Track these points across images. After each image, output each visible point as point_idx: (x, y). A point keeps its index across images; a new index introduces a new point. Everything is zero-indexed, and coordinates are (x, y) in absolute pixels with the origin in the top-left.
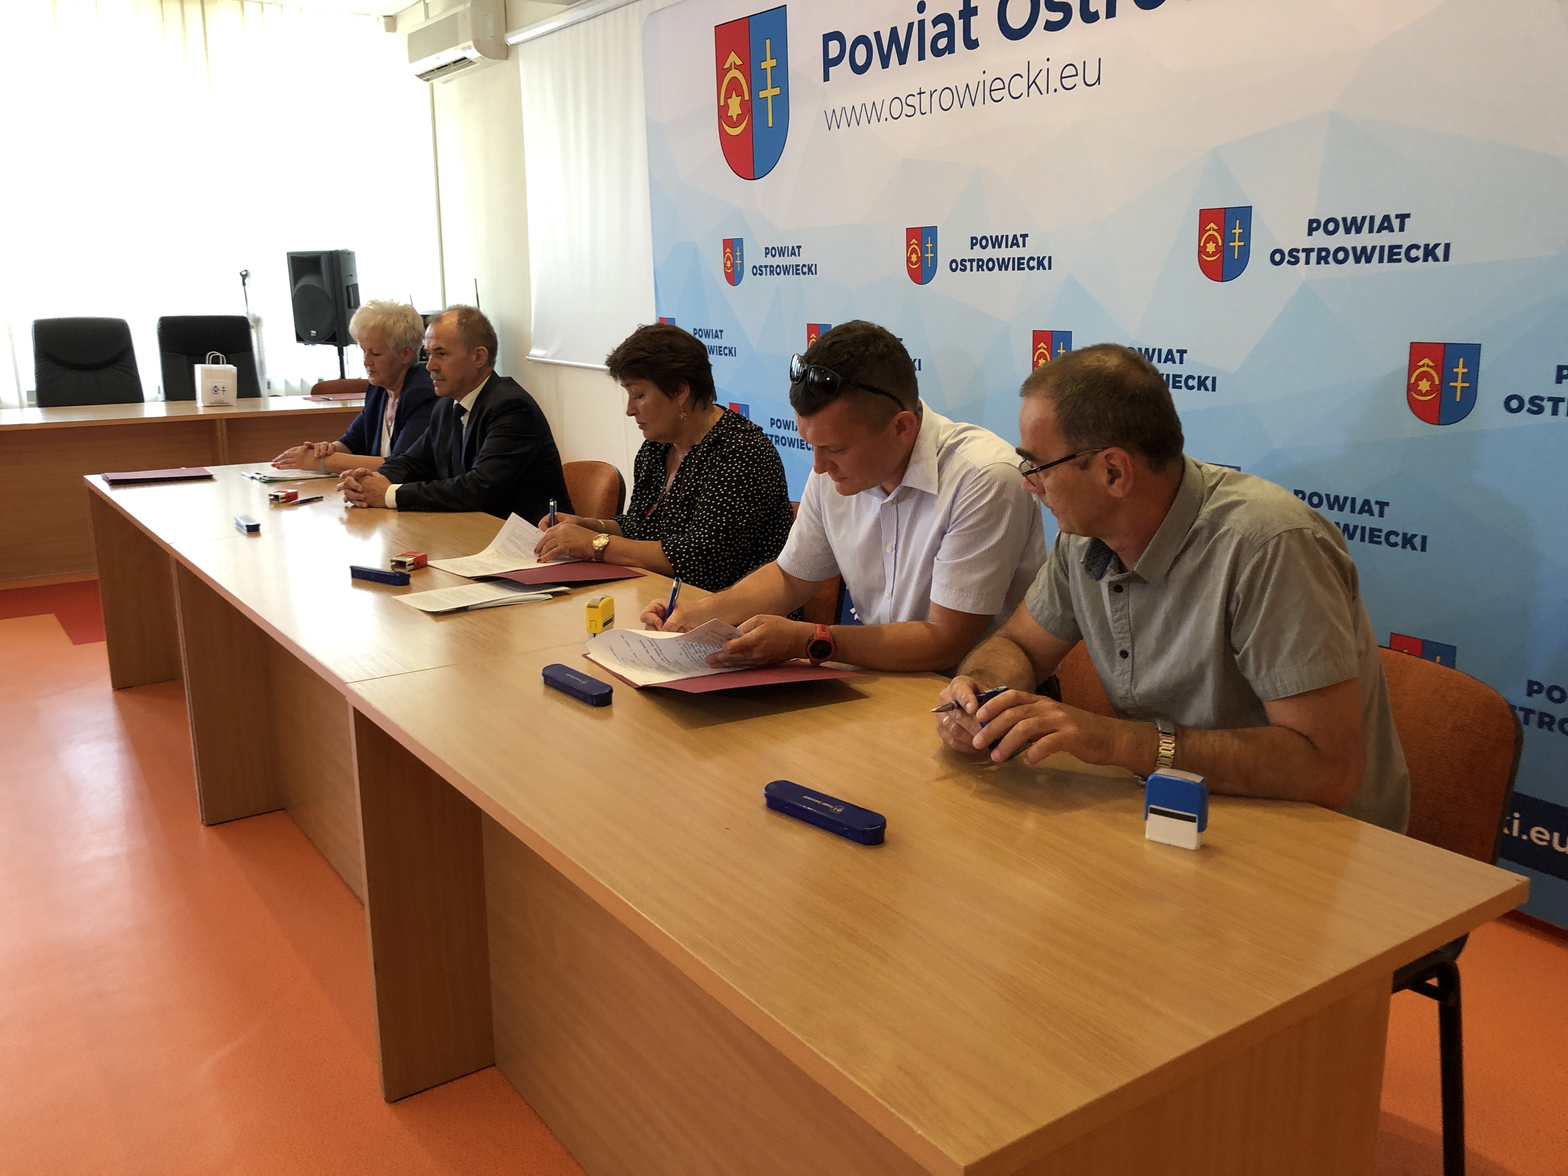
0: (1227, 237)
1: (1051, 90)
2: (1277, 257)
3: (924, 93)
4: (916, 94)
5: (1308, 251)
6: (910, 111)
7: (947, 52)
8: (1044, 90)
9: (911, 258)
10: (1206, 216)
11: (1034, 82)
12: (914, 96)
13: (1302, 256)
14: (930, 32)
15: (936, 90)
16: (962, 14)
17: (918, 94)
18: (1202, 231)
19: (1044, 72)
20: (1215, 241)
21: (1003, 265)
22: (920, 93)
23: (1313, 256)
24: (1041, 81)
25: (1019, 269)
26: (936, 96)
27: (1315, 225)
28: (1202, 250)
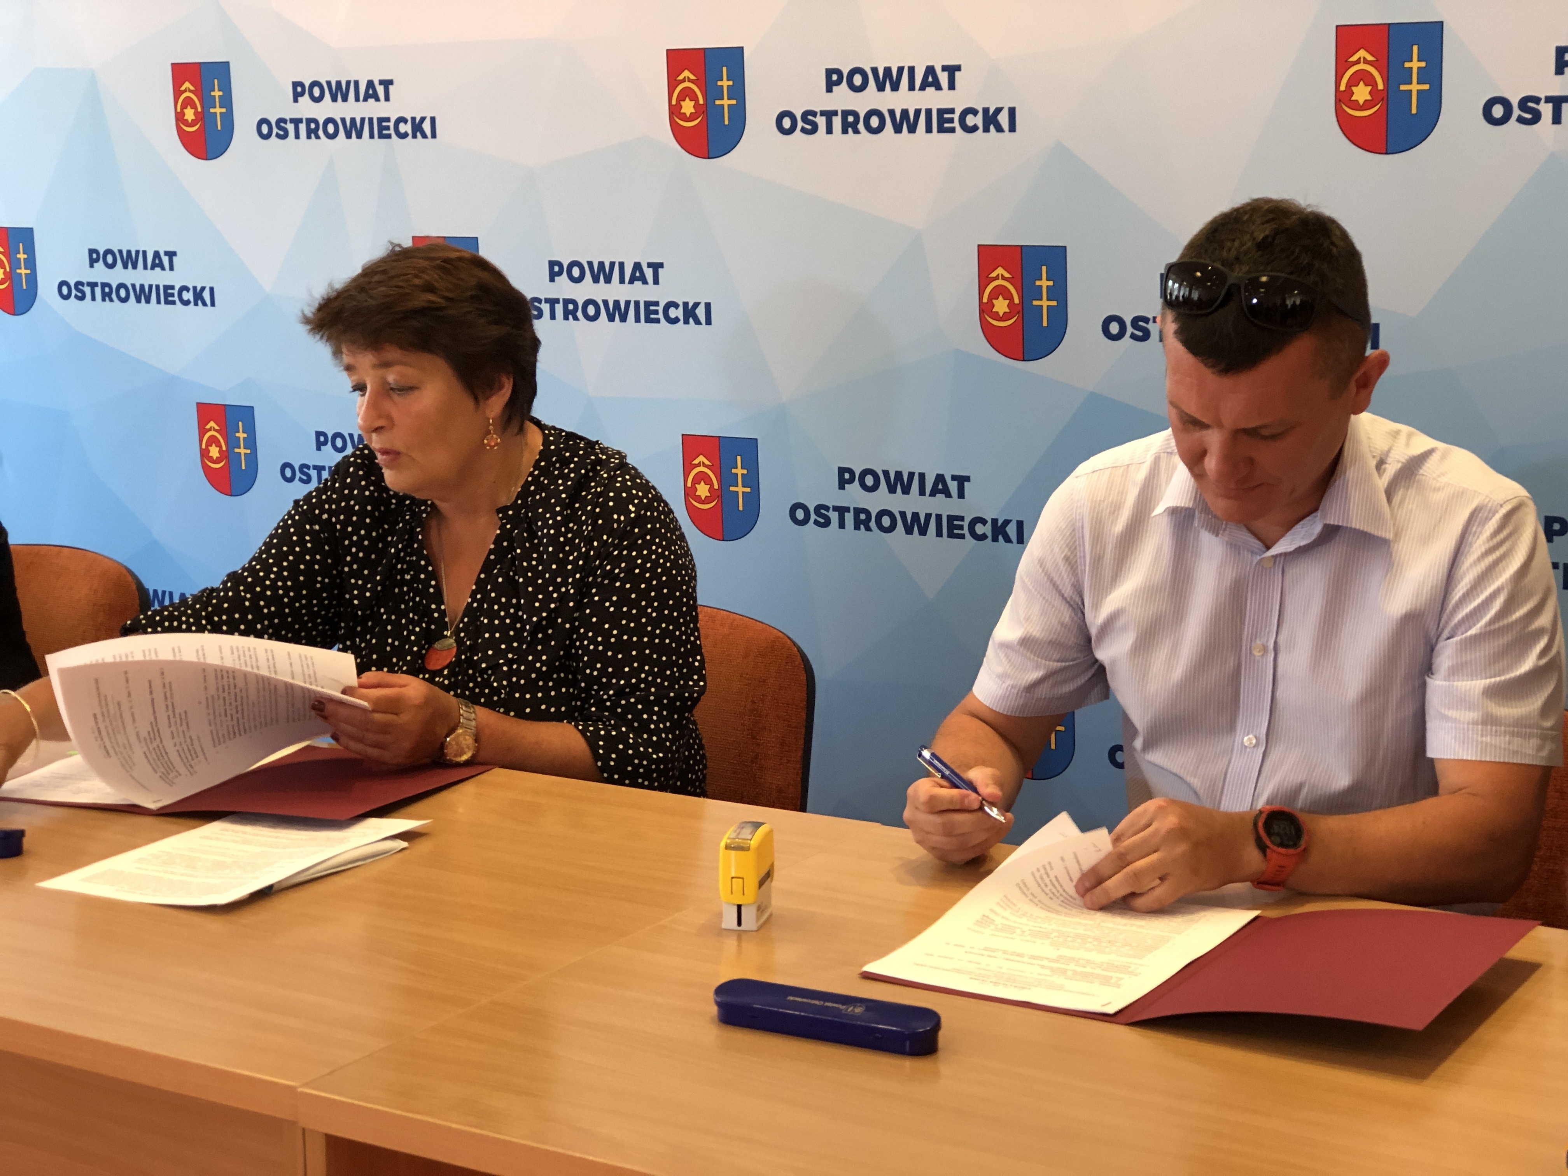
9: (681, 107)
18: (1342, 64)
25: (941, 130)
28: (1343, 98)
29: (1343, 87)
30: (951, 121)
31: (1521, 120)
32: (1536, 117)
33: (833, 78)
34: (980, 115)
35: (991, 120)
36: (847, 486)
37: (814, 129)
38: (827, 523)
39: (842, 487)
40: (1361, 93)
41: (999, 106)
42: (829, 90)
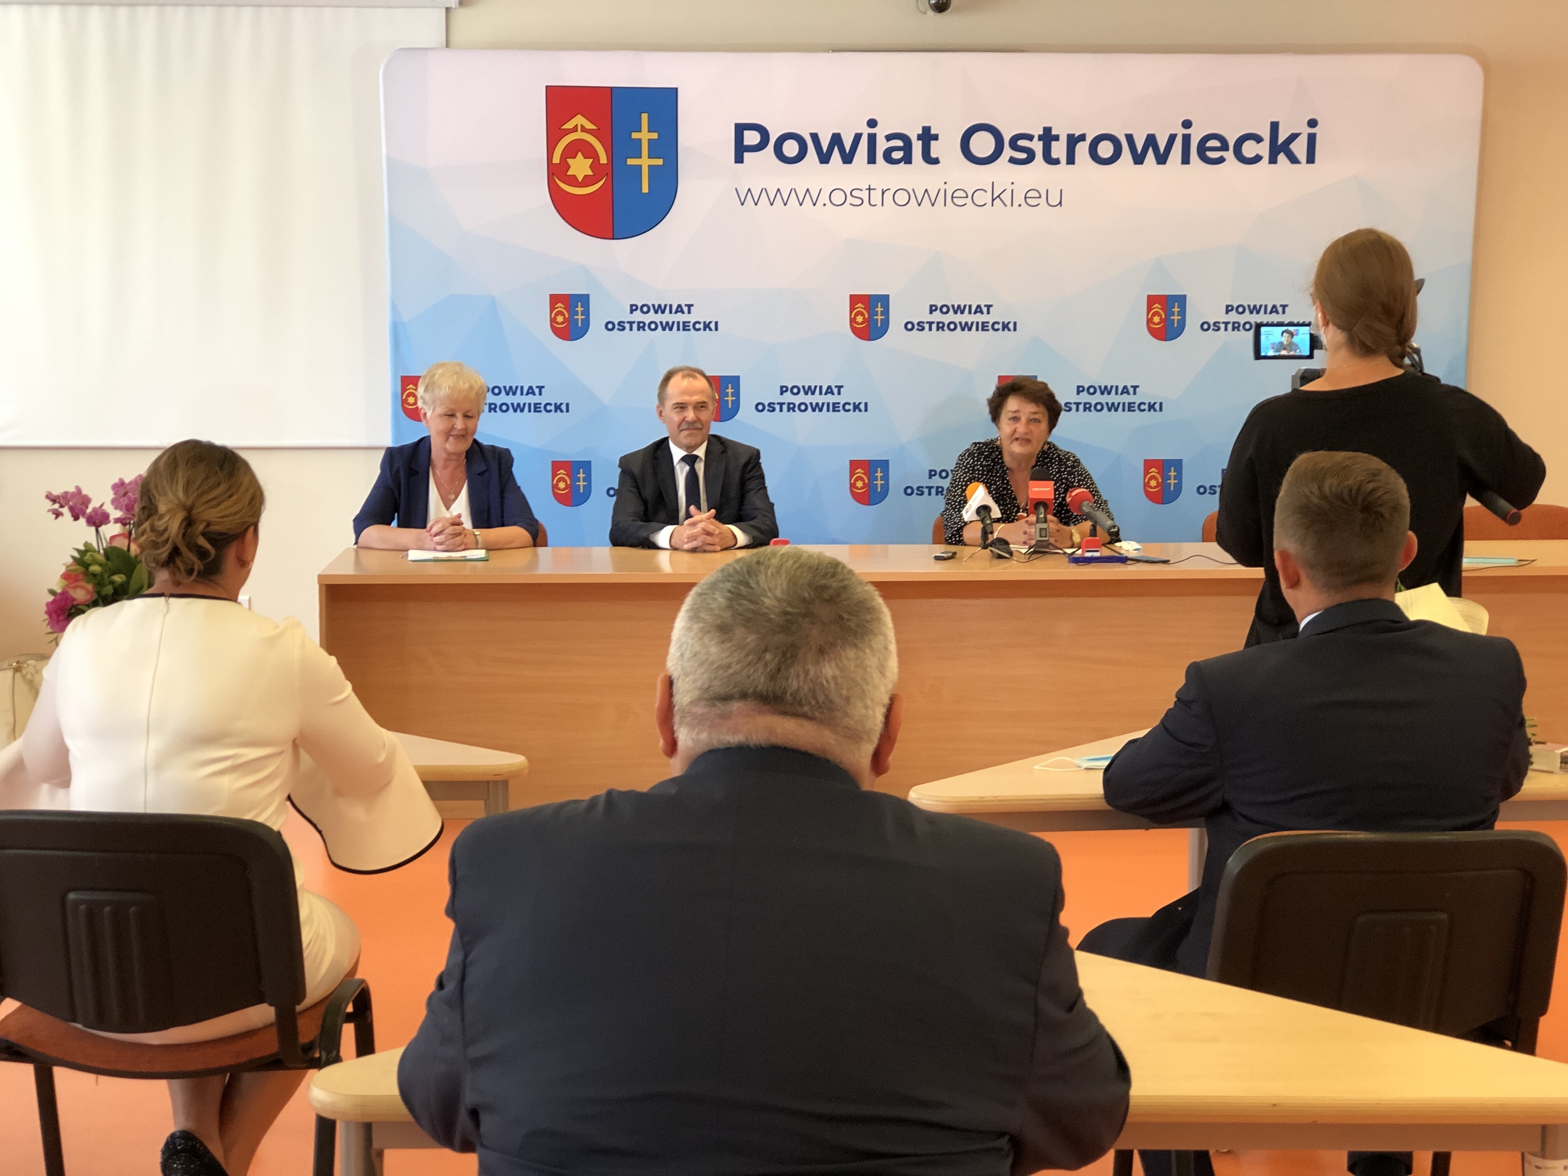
0: (1168, 312)
1: (1016, 204)
2: (1205, 327)
3: (875, 189)
4: (864, 189)
5: (1226, 324)
6: (859, 202)
7: (903, 162)
8: (1008, 203)
10: (1152, 300)
11: (998, 196)
12: (862, 190)
13: (1222, 326)
14: (882, 145)
15: (889, 189)
16: (919, 137)
17: (867, 189)
18: (1149, 309)
19: (1009, 192)
20: (1159, 314)
21: (966, 327)
22: (869, 189)
23: (1230, 326)
24: (1006, 197)
26: (888, 196)
27: (1230, 308)
28: (1149, 321)
29: (1150, 317)
30: (988, 326)
31: (1213, 330)
32: (1219, 329)
33: (932, 309)
34: (1001, 325)
35: (1005, 326)
36: (933, 477)
37: (923, 329)
38: (922, 494)
39: (930, 478)
40: (1156, 319)
41: (1009, 321)
42: (931, 313)
